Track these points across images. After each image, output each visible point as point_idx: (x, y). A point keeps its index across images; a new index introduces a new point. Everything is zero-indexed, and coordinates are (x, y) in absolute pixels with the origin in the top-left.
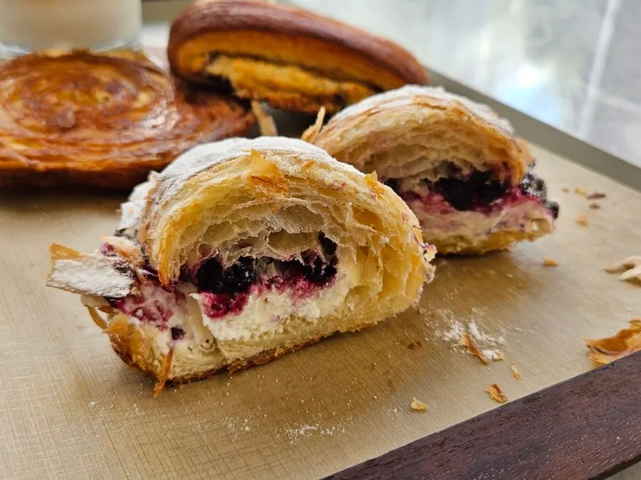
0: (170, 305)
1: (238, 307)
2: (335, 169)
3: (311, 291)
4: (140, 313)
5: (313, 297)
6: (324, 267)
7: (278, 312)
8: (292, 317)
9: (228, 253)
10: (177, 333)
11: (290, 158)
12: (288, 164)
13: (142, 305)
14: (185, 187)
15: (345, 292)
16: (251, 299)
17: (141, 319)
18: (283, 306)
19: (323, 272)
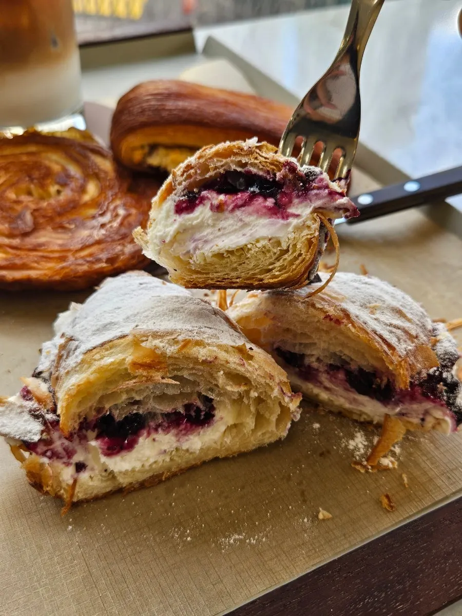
0: (74, 445)
1: (130, 446)
2: (208, 344)
3: (193, 430)
4: (49, 454)
5: (195, 434)
6: (203, 413)
7: (165, 447)
8: (177, 449)
9: (118, 411)
10: (80, 467)
11: (169, 340)
12: (167, 345)
13: (51, 447)
14: (83, 361)
15: (223, 428)
16: (141, 440)
17: (50, 458)
18: (168, 442)
19: (202, 417)
